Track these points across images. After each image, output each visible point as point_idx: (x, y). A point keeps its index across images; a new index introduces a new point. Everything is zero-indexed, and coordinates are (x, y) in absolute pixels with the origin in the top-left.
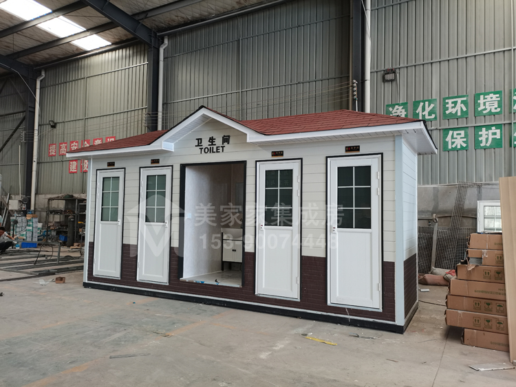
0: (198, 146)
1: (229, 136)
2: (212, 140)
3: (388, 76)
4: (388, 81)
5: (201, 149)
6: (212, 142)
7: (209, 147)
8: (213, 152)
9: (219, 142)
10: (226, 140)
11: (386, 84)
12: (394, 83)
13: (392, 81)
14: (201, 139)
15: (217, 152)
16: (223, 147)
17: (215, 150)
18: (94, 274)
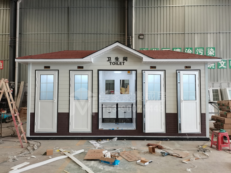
0: (109, 61)
1: (127, 58)
2: (117, 59)
3: (141, 36)
4: (141, 39)
5: (111, 63)
6: (117, 60)
7: (115, 62)
8: (118, 65)
9: (121, 60)
10: (125, 59)
11: (140, 40)
12: (143, 40)
13: (142, 39)
14: (110, 58)
15: (120, 65)
16: (123, 63)
17: (119, 64)
18: (35, 131)
